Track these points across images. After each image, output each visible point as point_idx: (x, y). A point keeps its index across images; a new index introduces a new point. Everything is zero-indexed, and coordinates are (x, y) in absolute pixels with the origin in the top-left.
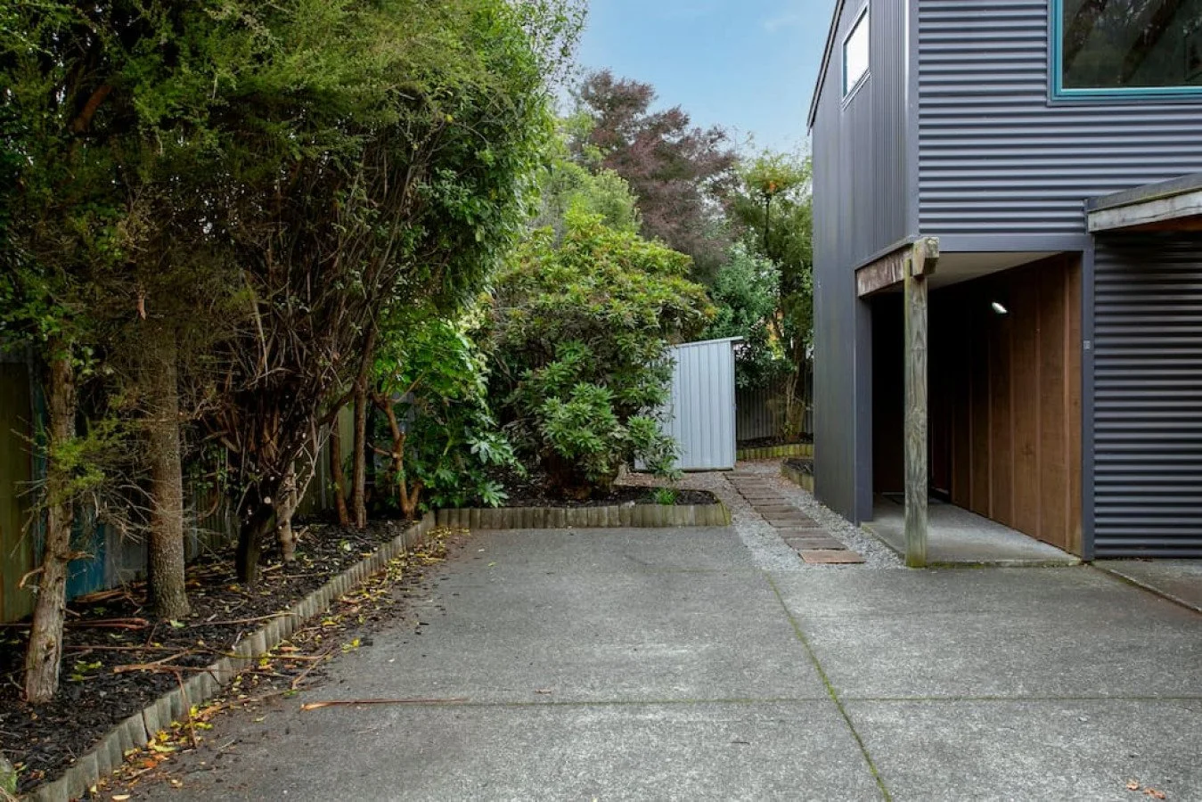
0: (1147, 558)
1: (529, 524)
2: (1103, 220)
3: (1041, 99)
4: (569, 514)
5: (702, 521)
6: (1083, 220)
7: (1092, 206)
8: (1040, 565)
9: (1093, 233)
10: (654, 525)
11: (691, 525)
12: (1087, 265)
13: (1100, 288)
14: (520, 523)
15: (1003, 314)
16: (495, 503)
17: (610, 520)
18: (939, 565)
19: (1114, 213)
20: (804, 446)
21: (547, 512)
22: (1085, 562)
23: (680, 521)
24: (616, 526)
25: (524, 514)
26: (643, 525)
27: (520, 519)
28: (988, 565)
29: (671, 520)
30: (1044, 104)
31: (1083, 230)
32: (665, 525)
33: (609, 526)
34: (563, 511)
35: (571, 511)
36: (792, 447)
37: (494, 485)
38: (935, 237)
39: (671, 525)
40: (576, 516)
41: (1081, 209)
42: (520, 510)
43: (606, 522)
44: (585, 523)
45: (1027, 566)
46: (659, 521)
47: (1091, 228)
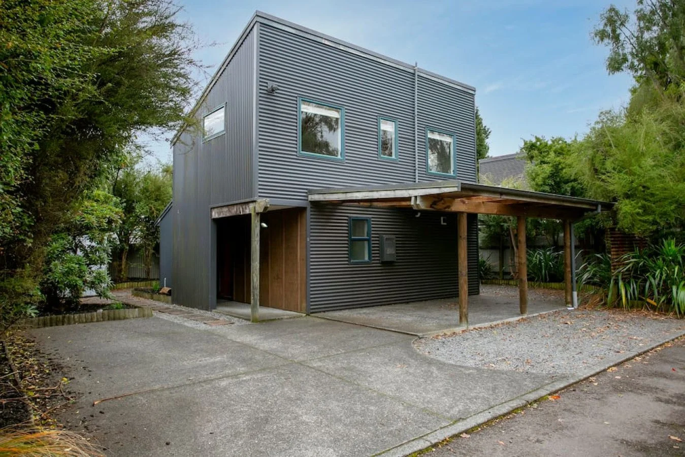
0: (324, 312)
1: (54, 324)
2: (316, 197)
3: (295, 153)
4: (76, 317)
5: (142, 315)
6: (307, 197)
7: (311, 192)
8: (294, 317)
9: (310, 201)
10: (119, 319)
11: (136, 317)
12: (308, 212)
13: (312, 220)
14: (49, 324)
15: (265, 228)
16: (33, 315)
17: (97, 318)
18: (264, 321)
19: (321, 196)
20: (131, 283)
21: (64, 318)
22: (308, 315)
23: (131, 316)
24: (100, 321)
25: (51, 319)
26: (114, 319)
27: (49, 322)
28: (279, 319)
29: (127, 316)
30: (296, 156)
31: (307, 200)
32: (125, 318)
33: (98, 321)
34: (72, 316)
35: (76, 316)
36: (126, 284)
37: (30, 307)
38: (268, 199)
39: (127, 318)
40: (80, 317)
41: (306, 193)
42: (48, 317)
43: (95, 320)
44: (84, 321)
45: (291, 318)
46: (121, 317)
47: (310, 199)
